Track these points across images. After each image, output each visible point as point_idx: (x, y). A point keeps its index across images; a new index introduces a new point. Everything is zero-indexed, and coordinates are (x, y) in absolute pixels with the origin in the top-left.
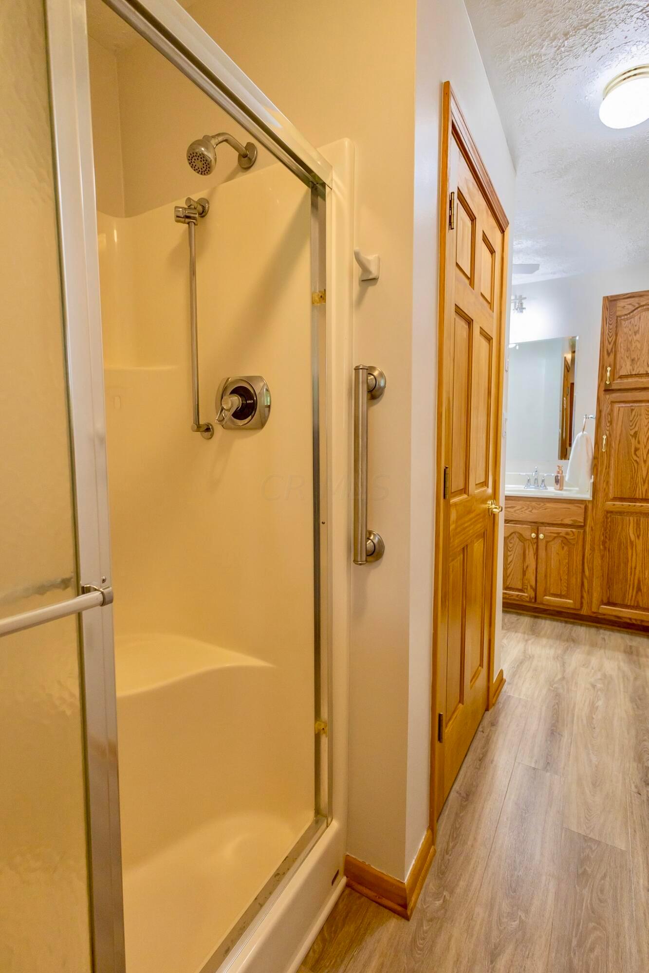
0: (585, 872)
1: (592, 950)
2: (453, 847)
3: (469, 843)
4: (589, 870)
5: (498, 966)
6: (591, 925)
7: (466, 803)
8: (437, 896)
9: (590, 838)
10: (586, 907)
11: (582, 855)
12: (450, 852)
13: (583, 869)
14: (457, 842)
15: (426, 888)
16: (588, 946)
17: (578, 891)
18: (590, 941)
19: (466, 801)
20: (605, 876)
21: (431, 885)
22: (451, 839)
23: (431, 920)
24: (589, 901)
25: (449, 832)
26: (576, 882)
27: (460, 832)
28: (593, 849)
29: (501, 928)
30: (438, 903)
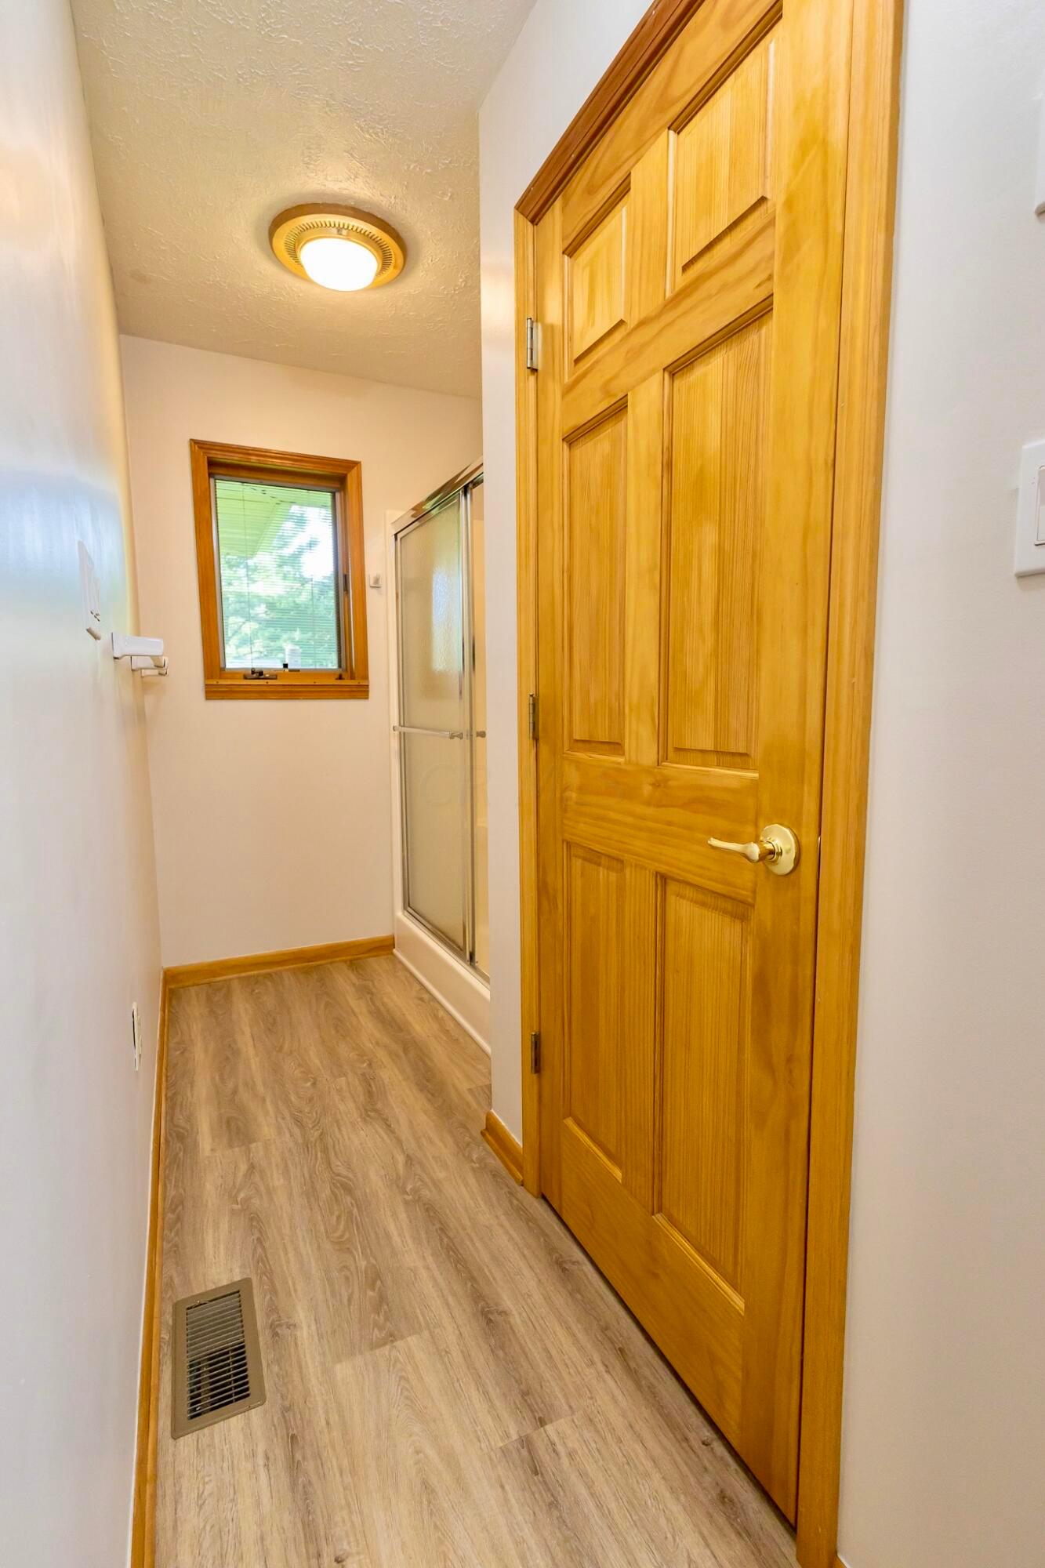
0: (374, 1290)
1: (339, 1218)
2: (441, 1240)
3: (430, 1259)
4: (370, 1293)
5: (402, 1156)
6: (347, 1236)
7: (480, 1309)
8: (481, 1160)
9: (385, 1344)
10: (356, 1250)
11: (386, 1307)
12: (439, 1232)
13: (377, 1290)
14: (442, 1248)
15: (493, 1157)
16: (342, 1219)
17: (371, 1259)
18: (343, 1223)
19: (483, 1309)
20: (349, 1300)
21: (493, 1162)
22: (451, 1244)
23: (468, 1145)
24: (357, 1257)
25: (461, 1252)
26: (377, 1267)
27: (450, 1262)
28: (376, 1330)
29: (417, 1177)
30: (475, 1156)
